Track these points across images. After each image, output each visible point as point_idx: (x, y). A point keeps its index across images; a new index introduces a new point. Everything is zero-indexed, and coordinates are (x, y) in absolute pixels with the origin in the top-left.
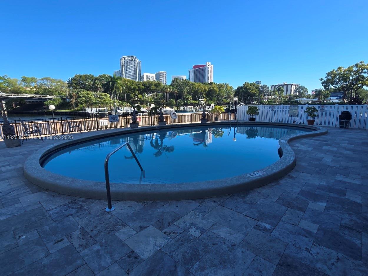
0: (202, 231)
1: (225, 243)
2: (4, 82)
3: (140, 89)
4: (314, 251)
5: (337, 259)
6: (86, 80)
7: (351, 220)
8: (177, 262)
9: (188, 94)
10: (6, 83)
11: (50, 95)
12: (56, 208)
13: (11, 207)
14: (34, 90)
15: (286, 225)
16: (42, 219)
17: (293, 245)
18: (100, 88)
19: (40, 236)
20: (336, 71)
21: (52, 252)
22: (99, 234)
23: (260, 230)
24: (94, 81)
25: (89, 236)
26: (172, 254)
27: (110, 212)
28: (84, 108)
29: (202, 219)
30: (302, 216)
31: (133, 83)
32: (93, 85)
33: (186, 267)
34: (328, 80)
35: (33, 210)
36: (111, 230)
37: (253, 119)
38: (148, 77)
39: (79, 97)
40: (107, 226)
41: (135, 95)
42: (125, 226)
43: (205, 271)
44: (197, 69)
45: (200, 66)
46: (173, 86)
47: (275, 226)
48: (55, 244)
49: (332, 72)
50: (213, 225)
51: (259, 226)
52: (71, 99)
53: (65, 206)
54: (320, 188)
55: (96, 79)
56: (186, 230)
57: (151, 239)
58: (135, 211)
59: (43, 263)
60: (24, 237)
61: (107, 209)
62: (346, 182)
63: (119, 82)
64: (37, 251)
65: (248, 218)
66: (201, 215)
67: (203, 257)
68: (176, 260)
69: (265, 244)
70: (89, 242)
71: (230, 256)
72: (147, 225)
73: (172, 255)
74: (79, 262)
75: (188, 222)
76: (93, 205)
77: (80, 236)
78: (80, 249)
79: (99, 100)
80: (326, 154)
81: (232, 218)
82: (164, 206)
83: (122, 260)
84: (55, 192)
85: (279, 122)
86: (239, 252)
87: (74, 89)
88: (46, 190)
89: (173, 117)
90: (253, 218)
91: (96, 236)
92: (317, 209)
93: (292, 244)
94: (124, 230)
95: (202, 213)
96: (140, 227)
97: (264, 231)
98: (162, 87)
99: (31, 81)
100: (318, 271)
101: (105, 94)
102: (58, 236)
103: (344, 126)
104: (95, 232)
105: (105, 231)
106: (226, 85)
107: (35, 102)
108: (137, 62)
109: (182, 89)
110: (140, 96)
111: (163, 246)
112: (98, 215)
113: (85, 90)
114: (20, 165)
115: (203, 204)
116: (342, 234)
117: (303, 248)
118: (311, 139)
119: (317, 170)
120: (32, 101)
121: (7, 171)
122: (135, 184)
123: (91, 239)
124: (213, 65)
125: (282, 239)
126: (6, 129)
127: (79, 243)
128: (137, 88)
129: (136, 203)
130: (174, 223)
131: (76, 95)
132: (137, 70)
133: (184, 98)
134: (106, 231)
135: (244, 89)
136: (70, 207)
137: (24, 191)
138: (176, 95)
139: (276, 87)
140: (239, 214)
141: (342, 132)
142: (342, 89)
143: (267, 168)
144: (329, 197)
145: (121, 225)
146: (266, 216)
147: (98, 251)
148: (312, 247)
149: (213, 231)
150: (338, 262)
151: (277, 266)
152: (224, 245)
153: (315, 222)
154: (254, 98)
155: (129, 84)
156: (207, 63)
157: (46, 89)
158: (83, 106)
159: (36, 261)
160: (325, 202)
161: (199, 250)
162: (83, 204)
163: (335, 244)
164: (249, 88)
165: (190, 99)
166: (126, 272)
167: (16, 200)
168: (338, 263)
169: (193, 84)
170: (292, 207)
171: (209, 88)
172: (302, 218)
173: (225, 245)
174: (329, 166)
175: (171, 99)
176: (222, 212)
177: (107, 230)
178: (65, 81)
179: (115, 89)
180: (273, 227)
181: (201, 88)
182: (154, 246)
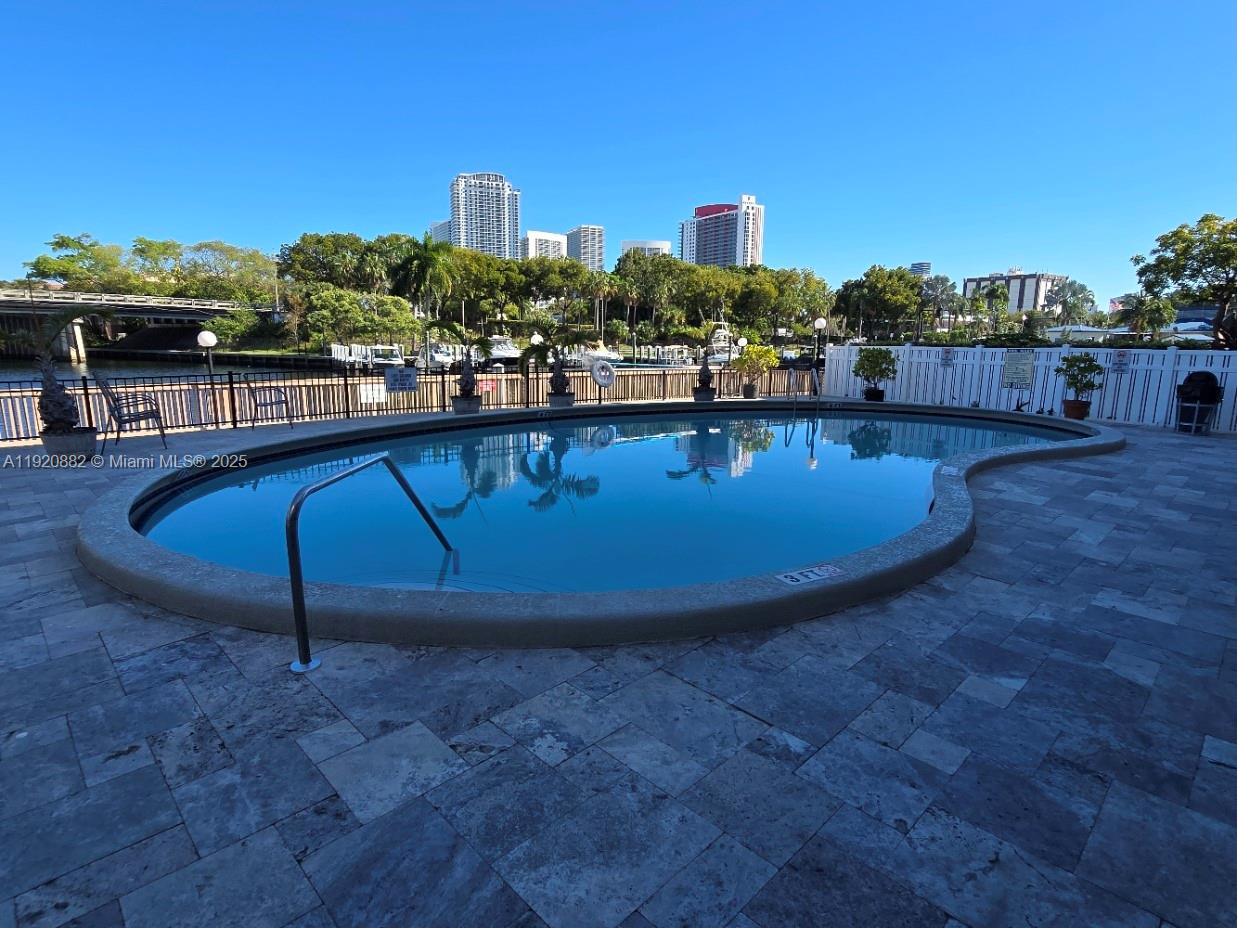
0: (574, 747)
1: (634, 789)
2: (80, 254)
3: (512, 284)
4: (922, 832)
5: (991, 862)
6: (337, 252)
7: (1092, 740)
8: (462, 837)
9: (673, 303)
10: (87, 258)
11: (220, 300)
12: (143, 654)
13: (12, 645)
14: (170, 285)
15: (858, 743)
16: (93, 684)
17: (860, 809)
18: (381, 278)
19: (71, 733)
20: (1191, 232)
21: (94, 784)
22: (248, 738)
23: (765, 755)
24: (362, 257)
25: (219, 742)
26: (453, 812)
27: (302, 674)
28: (329, 343)
29: (586, 711)
30: (926, 718)
31: (489, 265)
32: (357, 269)
33: (487, 853)
34: (1161, 261)
35: (74, 656)
36: (290, 728)
37: (874, 395)
38: (542, 243)
39: (311, 308)
40: (280, 715)
41: (496, 305)
42: (336, 717)
43: (541, 869)
44: (709, 219)
45: (720, 208)
46: (624, 277)
47: (817, 746)
48: (108, 763)
49: (1175, 234)
50: (617, 731)
51: (765, 741)
52: (288, 316)
53: (173, 651)
54: (1022, 630)
55: (369, 249)
56: (524, 740)
57: (404, 762)
58: (384, 673)
59: (54, 815)
60: (25, 734)
61: (297, 666)
62: (1123, 616)
63: (442, 258)
64: (49, 778)
65: (740, 715)
66: (589, 698)
67: (549, 825)
68: (459, 830)
69: (765, 801)
70: (210, 762)
71: (638, 830)
72: (406, 721)
73: (455, 816)
74: (163, 818)
75: (536, 717)
76: (257, 649)
77: (190, 742)
78: (179, 779)
79: (376, 318)
80: (1090, 517)
81: (688, 712)
82: (477, 662)
83: (296, 818)
84: (155, 605)
85: (965, 405)
86: (669, 820)
87: (297, 280)
88: (130, 597)
89: (600, 380)
90: (756, 717)
91: (239, 743)
92: (986, 698)
93: (857, 806)
94: (330, 731)
95: (591, 692)
96: (381, 723)
97: (778, 758)
98: (583, 278)
99: (164, 253)
100: (913, 893)
101: (396, 298)
102: (124, 737)
103: (1194, 425)
104: (238, 732)
105: (270, 731)
106: (806, 276)
107: (174, 322)
108: (506, 196)
109: (652, 287)
110: (512, 308)
111: (434, 784)
112: (264, 682)
113: (332, 286)
114: (71, 520)
115: (607, 663)
116: (1041, 784)
117: (889, 819)
118: (1059, 468)
119: (1039, 570)
120: (166, 320)
121: (29, 537)
122: (400, 591)
123: (219, 752)
124: (762, 207)
125: (829, 787)
126: (51, 406)
127: (178, 763)
128: (502, 281)
129: (393, 650)
130: (492, 720)
131: (303, 300)
132: (507, 220)
133: (659, 319)
134: (274, 731)
135: (866, 291)
136: (184, 653)
137: (63, 598)
138: (632, 309)
139: (983, 284)
140: (717, 701)
141: (1181, 444)
142: (1212, 295)
143: (857, 556)
144: (1043, 661)
145: (326, 715)
146: (801, 712)
147: (231, 788)
148: (920, 820)
149: (609, 750)
150: (991, 869)
151: (780, 869)
152: (628, 795)
153: (961, 741)
154: (899, 320)
155: (474, 268)
156: (745, 198)
157: (209, 280)
158: (325, 339)
159: (38, 808)
160: (1023, 678)
161: (545, 804)
162: (228, 644)
163: (1002, 814)
164: (885, 287)
165: (680, 323)
166: (295, 857)
167: (31, 625)
168: (991, 874)
169: (690, 271)
170: (899, 688)
171: (746, 285)
172: (923, 724)
173: (634, 794)
174: (1085, 559)
175: (615, 321)
176: (659, 692)
177: (278, 729)
178: (270, 255)
179: (428, 283)
180: (812, 748)
181: (718, 284)
182: (405, 785)
